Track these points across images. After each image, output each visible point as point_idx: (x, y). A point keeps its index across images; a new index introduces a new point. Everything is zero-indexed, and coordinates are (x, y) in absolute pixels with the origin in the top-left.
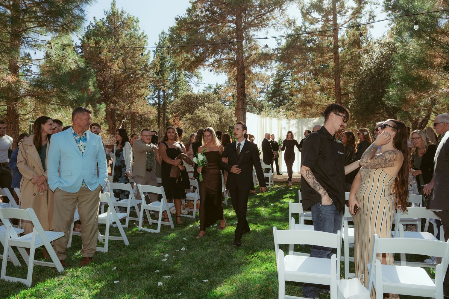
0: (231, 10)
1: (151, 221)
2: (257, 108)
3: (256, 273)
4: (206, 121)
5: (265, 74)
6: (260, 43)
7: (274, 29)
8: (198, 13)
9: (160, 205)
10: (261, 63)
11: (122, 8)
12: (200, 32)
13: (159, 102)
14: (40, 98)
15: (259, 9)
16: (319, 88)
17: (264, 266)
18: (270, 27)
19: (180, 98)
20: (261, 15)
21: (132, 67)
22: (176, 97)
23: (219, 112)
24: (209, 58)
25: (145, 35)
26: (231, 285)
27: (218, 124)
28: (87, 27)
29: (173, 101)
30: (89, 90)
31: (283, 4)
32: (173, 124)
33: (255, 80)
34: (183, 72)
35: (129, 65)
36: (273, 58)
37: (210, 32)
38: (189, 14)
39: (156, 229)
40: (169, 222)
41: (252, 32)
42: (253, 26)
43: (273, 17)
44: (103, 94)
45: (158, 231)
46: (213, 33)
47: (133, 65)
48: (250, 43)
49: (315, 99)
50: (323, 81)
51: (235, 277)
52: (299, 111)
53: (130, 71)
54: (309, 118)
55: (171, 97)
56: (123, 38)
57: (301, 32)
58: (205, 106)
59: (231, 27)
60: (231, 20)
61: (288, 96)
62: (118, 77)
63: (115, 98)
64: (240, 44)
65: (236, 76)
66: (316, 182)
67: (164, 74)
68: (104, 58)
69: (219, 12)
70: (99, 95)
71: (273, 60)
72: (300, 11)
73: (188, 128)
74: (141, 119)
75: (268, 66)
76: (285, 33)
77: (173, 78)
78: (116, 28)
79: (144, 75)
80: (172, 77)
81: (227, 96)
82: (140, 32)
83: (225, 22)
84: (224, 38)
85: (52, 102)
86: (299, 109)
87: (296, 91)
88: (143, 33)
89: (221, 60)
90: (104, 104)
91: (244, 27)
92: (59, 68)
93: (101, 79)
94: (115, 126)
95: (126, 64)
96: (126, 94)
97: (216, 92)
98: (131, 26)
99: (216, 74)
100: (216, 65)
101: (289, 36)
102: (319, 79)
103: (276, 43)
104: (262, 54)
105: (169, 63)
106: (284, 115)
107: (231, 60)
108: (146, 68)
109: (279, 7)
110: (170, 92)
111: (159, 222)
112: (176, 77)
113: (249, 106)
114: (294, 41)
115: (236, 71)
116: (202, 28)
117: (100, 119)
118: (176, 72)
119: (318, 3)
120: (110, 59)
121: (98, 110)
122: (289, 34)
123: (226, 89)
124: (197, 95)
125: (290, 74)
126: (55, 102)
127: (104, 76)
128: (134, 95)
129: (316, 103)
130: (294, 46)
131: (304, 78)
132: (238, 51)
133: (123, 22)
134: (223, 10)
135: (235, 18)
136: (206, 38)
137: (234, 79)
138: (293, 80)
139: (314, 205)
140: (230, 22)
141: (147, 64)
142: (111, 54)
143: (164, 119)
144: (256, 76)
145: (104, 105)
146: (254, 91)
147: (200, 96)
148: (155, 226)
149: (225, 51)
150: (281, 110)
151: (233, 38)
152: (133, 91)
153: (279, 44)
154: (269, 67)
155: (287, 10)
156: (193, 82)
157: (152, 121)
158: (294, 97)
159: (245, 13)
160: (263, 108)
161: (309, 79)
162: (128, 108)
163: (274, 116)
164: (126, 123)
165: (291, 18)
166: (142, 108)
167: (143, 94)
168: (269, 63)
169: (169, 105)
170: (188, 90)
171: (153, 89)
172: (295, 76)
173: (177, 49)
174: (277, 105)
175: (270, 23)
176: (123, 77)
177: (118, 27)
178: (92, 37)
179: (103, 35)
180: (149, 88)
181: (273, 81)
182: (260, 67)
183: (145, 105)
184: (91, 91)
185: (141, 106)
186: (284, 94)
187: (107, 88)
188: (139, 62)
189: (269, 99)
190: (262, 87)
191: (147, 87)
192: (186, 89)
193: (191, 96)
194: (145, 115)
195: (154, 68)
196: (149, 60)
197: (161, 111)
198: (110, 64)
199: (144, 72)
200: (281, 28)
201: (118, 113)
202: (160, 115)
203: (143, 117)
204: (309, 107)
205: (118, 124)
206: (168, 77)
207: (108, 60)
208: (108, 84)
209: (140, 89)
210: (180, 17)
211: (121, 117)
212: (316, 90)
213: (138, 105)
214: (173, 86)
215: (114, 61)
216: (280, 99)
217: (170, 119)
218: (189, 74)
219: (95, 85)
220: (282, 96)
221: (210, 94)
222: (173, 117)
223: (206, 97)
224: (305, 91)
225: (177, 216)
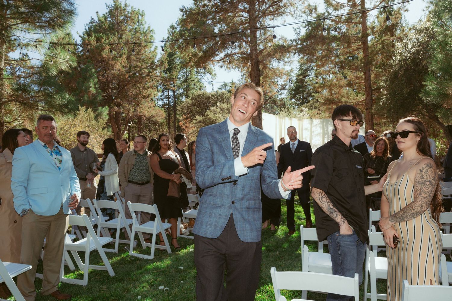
1: (144, 244)
2: (278, 107)
5: (284, 69)
7: (292, 18)
8: (206, 2)
9: (153, 227)
10: (278, 56)
12: (208, 23)
13: (169, 103)
14: (25, 104)
16: (346, 83)
18: (288, 15)
19: (191, 98)
21: (137, 65)
22: (187, 96)
24: (218, 52)
25: (151, 29)
28: (90, 23)
29: (183, 101)
30: (90, 92)
32: (183, 127)
33: (272, 76)
34: (195, 69)
35: (134, 63)
36: (290, 50)
37: (220, 23)
38: (195, 4)
39: (149, 254)
42: (269, 14)
43: (291, 3)
44: (106, 96)
45: (152, 256)
46: (223, 24)
47: (138, 63)
48: (265, 34)
49: (342, 96)
50: (351, 75)
52: (324, 109)
53: (135, 70)
55: (182, 97)
56: (127, 34)
58: (217, 106)
60: (243, 8)
61: (313, 93)
62: (121, 77)
63: (119, 100)
64: (253, 36)
66: (332, 207)
67: (173, 72)
68: (107, 57)
69: (229, 1)
70: (101, 97)
71: (292, 52)
74: (149, 122)
75: (286, 59)
78: (120, 22)
79: (151, 74)
80: (183, 75)
82: (146, 27)
83: (235, 12)
85: (40, 108)
86: (323, 108)
87: (320, 87)
88: (149, 27)
89: (232, 54)
90: (106, 107)
91: (257, 16)
92: (46, 69)
93: (104, 80)
94: (120, 131)
95: (131, 62)
96: (131, 96)
98: (135, 19)
99: (227, 70)
100: (227, 60)
101: (309, 24)
102: (345, 72)
103: (294, 33)
104: (278, 46)
105: (179, 59)
107: (243, 54)
108: (153, 66)
111: (153, 245)
112: (187, 74)
113: (269, 105)
114: (315, 30)
115: (249, 66)
116: (209, 20)
117: (102, 124)
118: (187, 69)
120: (113, 57)
121: (100, 114)
122: (308, 21)
124: (209, 94)
125: (315, 68)
126: (43, 107)
127: (106, 76)
128: (139, 96)
129: (343, 100)
130: (315, 36)
131: (329, 72)
132: (252, 44)
133: (126, 17)
135: (247, 6)
136: (214, 30)
137: (247, 75)
138: (318, 75)
139: (330, 235)
140: (242, 11)
141: (154, 61)
143: (174, 122)
144: (273, 71)
146: (274, 87)
147: (213, 96)
148: (147, 252)
149: (237, 44)
150: (303, 108)
151: (245, 29)
152: (138, 92)
153: (298, 34)
154: (287, 61)
156: (206, 79)
157: (162, 124)
158: (318, 94)
159: (258, 1)
161: (334, 73)
162: (134, 110)
164: (133, 127)
165: (312, 4)
166: (148, 110)
167: (149, 95)
168: (287, 56)
169: (179, 107)
170: (200, 89)
171: (162, 89)
172: (319, 69)
174: (300, 103)
175: (288, 10)
176: (127, 76)
177: (121, 22)
178: (93, 34)
179: (105, 31)
180: (157, 87)
181: (295, 76)
182: (277, 61)
183: (152, 107)
184: (93, 93)
185: (147, 108)
186: (309, 90)
187: (111, 89)
188: (145, 59)
189: (291, 96)
190: (283, 83)
191: (154, 87)
192: (198, 87)
193: (203, 95)
194: (152, 117)
195: (162, 66)
196: (156, 57)
197: (172, 113)
198: (113, 62)
199: (150, 70)
200: (300, 15)
201: (123, 117)
202: (170, 117)
203: (151, 119)
204: (334, 105)
205: (123, 129)
206: (178, 75)
207: (111, 58)
208: (112, 84)
209: (146, 90)
210: (185, 8)
211: (127, 120)
212: (343, 85)
213: (145, 107)
214: (184, 85)
215: (117, 59)
216: (304, 96)
217: (180, 122)
218: (201, 71)
219: (97, 86)
220: (306, 92)
221: (225, 93)
222: (183, 119)
223: (220, 95)
224: (330, 87)
225: (173, 239)
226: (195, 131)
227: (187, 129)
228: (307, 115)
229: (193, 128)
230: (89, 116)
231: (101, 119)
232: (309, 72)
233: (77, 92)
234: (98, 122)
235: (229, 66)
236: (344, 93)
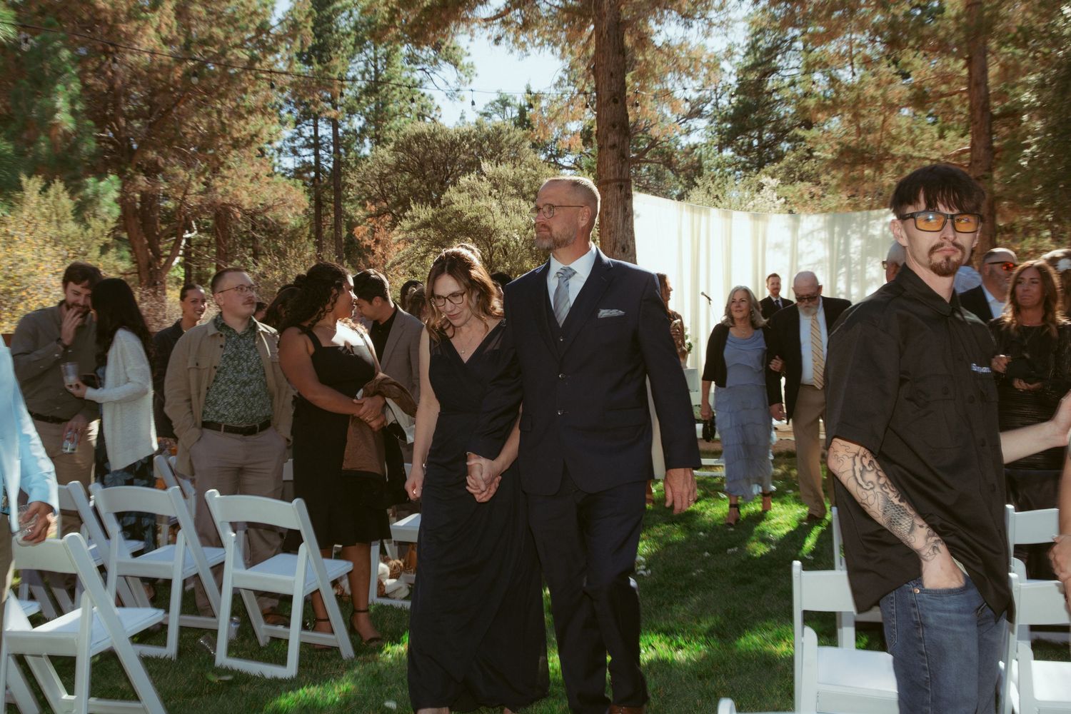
1: (264, 631)
2: (678, 176)
4: (487, 229)
5: (704, 47)
9: (292, 572)
10: (686, 5)
13: (317, 162)
16: (908, 94)
19: (392, 145)
21: (211, 37)
22: (379, 141)
27: (532, 239)
29: (365, 157)
30: (56, 126)
32: (368, 242)
33: (665, 72)
34: (404, 50)
35: (202, 28)
39: (282, 660)
40: (332, 632)
44: (110, 141)
45: (290, 669)
47: (215, 30)
49: (894, 138)
50: (924, 67)
52: (834, 182)
53: (205, 52)
54: (870, 208)
55: (362, 142)
58: (481, 173)
61: (792, 128)
62: (160, 76)
63: (152, 155)
65: (594, 58)
66: (896, 502)
67: (330, 59)
68: (108, 7)
70: (93, 145)
73: (422, 258)
74: (254, 228)
75: (712, 14)
77: (367, 70)
79: (257, 65)
80: (362, 68)
86: (833, 177)
87: (822, 107)
90: (112, 177)
93: (100, 85)
94: (158, 255)
95: (189, 27)
96: (194, 139)
97: (523, 121)
99: (516, 52)
100: (516, 16)
102: (905, 60)
105: (351, 15)
108: (263, 41)
110: (358, 122)
111: (295, 634)
112: (375, 67)
113: (649, 169)
115: (590, 37)
117: (98, 234)
118: (375, 48)
120: (130, 10)
123: (556, 106)
124: (453, 132)
127: (110, 73)
128: (221, 141)
129: (898, 150)
131: (852, 58)
137: (584, 68)
138: (810, 67)
139: (891, 591)
141: (267, 22)
143: (337, 226)
144: (669, 56)
145: (111, 182)
146: (665, 110)
147: (466, 137)
148: (276, 652)
150: (765, 179)
152: (217, 126)
154: (716, 21)
156: (441, 84)
157: (294, 234)
158: (814, 132)
160: (701, 175)
161: (867, 62)
162: (202, 187)
163: (741, 205)
164: (199, 245)
166: (251, 187)
167: (254, 136)
169: (352, 175)
170: (421, 116)
171: (293, 117)
172: (818, 49)
174: (751, 161)
176: (178, 73)
180: (278, 111)
181: (734, 71)
182: (682, 22)
183: (264, 176)
184: (65, 132)
185: (248, 179)
186: (779, 120)
187: (124, 116)
188: (237, 16)
189: (721, 139)
190: (695, 96)
191: (269, 110)
192: (415, 110)
193: (433, 135)
194: (265, 211)
195: (294, 38)
196: (273, 9)
197: (327, 195)
198: (131, 27)
199: (255, 52)
201: (165, 209)
202: (323, 211)
203: (259, 218)
204: (870, 166)
205: (167, 249)
206: (348, 71)
207: (123, 13)
208: (127, 101)
209: (244, 118)
211: (179, 222)
212: (896, 101)
213: (239, 177)
214: (368, 102)
215: (143, 15)
216: (764, 138)
217: (357, 224)
218: (424, 55)
219: (78, 107)
220: (770, 126)
221: (505, 129)
222: (368, 217)
223: (488, 136)
224: (854, 106)
225: (355, 611)
226: (408, 256)
227: (379, 250)
228: (778, 202)
229: (401, 246)
230: (56, 207)
231: (95, 216)
232: (779, 57)
233: (13, 127)
234: (88, 227)
235: (522, 39)
236: (900, 127)
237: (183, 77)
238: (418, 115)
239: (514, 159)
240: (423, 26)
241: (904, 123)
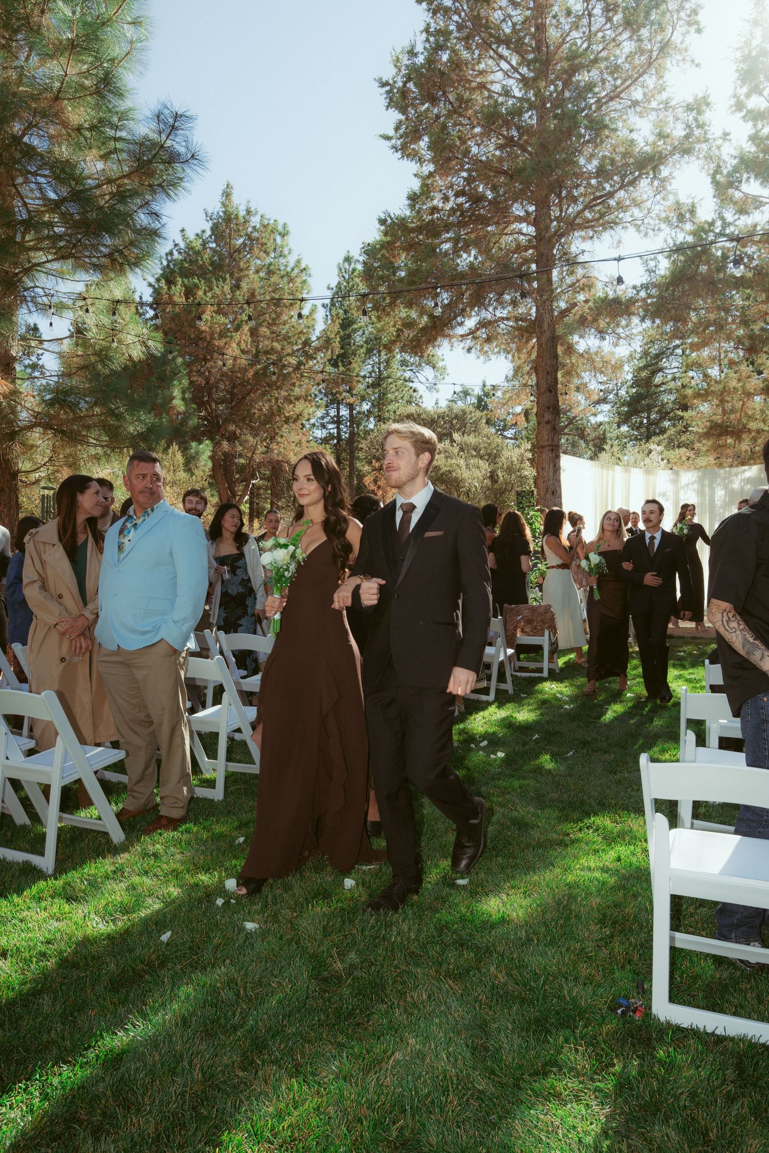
0: (521, 190)
3: (589, 869)
4: (456, 479)
5: (613, 354)
6: (600, 272)
7: (637, 233)
8: (435, 202)
10: (602, 324)
11: (248, 202)
12: (441, 250)
13: (338, 433)
14: (62, 433)
15: (598, 182)
16: (761, 386)
17: (612, 854)
18: (626, 227)
20: (601, 197)
21: (272, 349)
22: (380, 418)
23: (490, 455)
24: (464, 317)
25: (303, 266)
26: (525, 898)
27: (487, 486)
28: (167, 254)
29: (372, 430)
30: (173, 408)
31: (662, 164)
32: (372, 487)
33: (585, 371)
34: (399, 356)
35: (266, 343)
36: (633, 309)
37: (466, 249)
38: (412, 207)
41: (577, 244)
42: (582, 227)
43: (634, 200)
44: (205, 418)
46: (473, 252)
47: (275, 344)
48: (572, 273)
49: (750, 417)
51: (536, 878)
52: (704, 449)
53: (268, 359)
54: (731, 466)
55: (368, 420)
56: (251, 277)
57: (711, 237)
58: (452, 441)
59: (522, 234)
60: (522, 214)
61: (673, 410)
62: (239, 375)
63: (232, 427)
64: (545, 277)
65: (535, 361)
66: (751, 640)
67: (350, 363)
68: (208, 329)
69: (490, 197)
70: (195, 421)
71: (634, 314)
72: (709, 179)
75: (620, 330)
76: (666, 241)
77: (373, 371)
78: (235, 252)
79: (303, 367)
80: (370, 370)
81: (509, 414)
82: (292, 260)
83: (505, 223)
84: (504, 265)
85: (91, 441)
86: (704, 445)
87: (697, 395)
88: (299, 261)
89: (496, 321)
90: (207, 442)
91: (556, 232)
92: (104, 358)
93: (201, 381)
94: (234, 495)
95: (259, 341)
96: (259, 417)
97: (481, 405)
98: (269, 245)
99: (482, 358)
100: (483, 333)
101: (679, 249)
102: (760, 361)
103: (642, 270)
104: (605, 300)
105: (364, 333)
106: (662, 460)
107: (521, 320)
108: (307, 351)
109: (651, 172)
112: (379, 368)
113: (568, 440)
114: (693, 262)
115: (533, 347)
116: (446, 242)
117: (199, 479)
118: (380, 356)
119: (761, 155)
120: (221, 331)
121: (194, 458)
122: (678, 242)
123: (508, 395)
124: (432, 413)
125: (679, 351)
126: (97, 440)
127: (207, 373)
128: (278, 418)
129: (753, 425)
130: (693, 276)
131: (720, 360)
132: (542, 296)
133: (249, 237)
134: (501, 191)
135: (532, 208)
136: (458, 265)
137: (528, 368)
138: (689, 367)
140: (520, 219)
141: (310, 339)
142: (222, 319)
143: (350, 477)
144: (587, 359)
146: (580, 397)
147: (442, 416)
149: (507, 297)
150: (653, 447)
151: (527, 261)
152: (275, 408)
153: (650, 271)
154: (622, 335)
155: (673, 178)
156: (423, 380)
159: (559, 195)
161: (732, 363)
162: (264, 449)
163: (636, 464)
164: (261, 488)
166: (297, 449)
167: (299, 416)
168: (624, 323)
169: (362, 442)
170: (409, 402)
171: (324, 402)
172: (694, 354)
173: (384, 299)
174: (642, 434)
175: (627, 217)
176: (250, 373)
177: (238, 251)
178: (178, 279)
179: (203, 273)
180: (314, 399)
182: (598, 336)
183: (305, 442)
184: (178, 412)
185: (295, 444)
186: (663, 405)
187: (215, 401)
188: (290, 335)
189: (620, 419)
191: (309, 398)
192: (405, 398)
195: (327, 349)
196: (313, 330)
197: (345, 455)
198: (222, 342)
199: (301, 359)
200: (657, 228)
201: (240, 464)
204: (732, 437)
205: (240, 490)
206: (362, 371)
207: (216, 333)
208: (217, 392)
209: (293, 403)
210: (390, 216)
211: (248, 473)
212: (752, 391)
213: (288, 443)
214: (374, 393)
215: (230, 334)
216: (652, 418)
217: (365, 476)
218: (412, 360)
219: (186, 396)
220: (657, 409)
221: (468, 410)
222: (373, 470)
223: (456, 417)
224: (722, 393)
227: (380, 493)
228: (662, 462)
230: (173, 461)
231: (197, 467)
234: (193, 475)
236: (755, 409)
237: (254, 375)
238: (407, 402)
239: (475, 431)
240: (420, 341)
241: (757, 407)
